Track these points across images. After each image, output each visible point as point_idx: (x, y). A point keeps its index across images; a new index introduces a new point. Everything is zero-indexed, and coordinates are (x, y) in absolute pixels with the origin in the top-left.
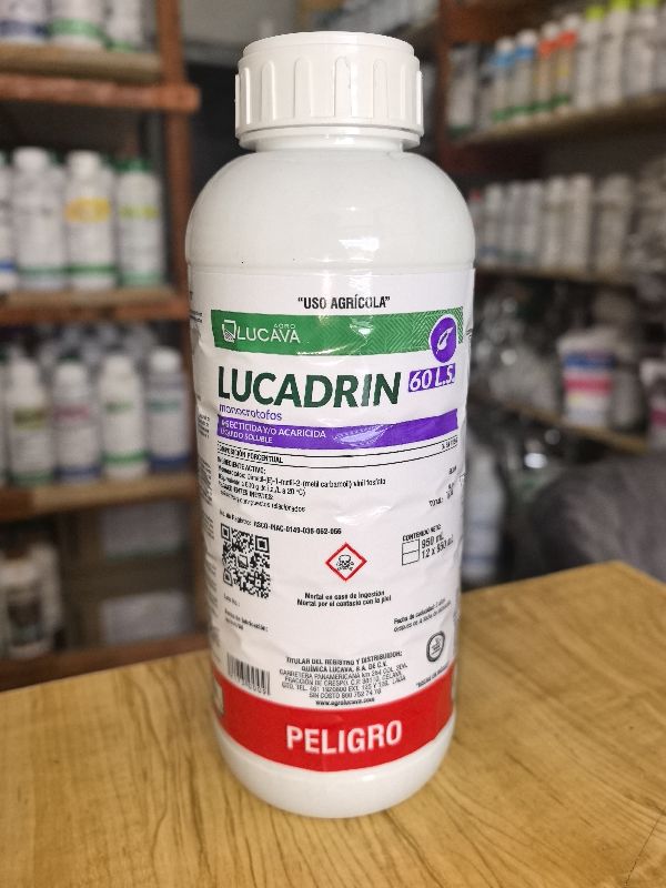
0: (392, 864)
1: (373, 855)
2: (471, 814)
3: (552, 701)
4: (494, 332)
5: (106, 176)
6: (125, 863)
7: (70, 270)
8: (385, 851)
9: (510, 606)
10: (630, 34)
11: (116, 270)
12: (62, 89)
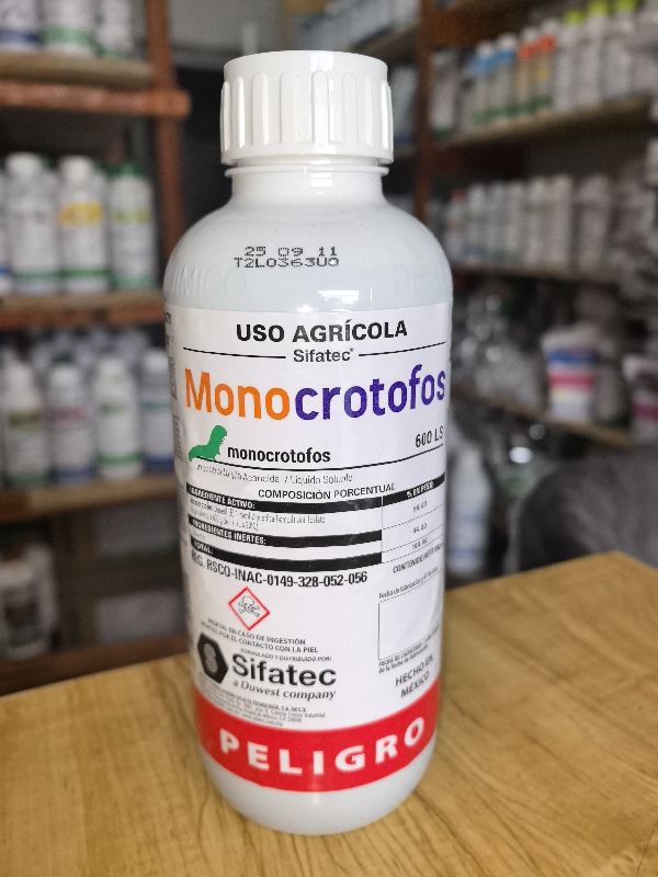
0: (426, 839)
1: (408, 832)
2: (497, 791)
3: (565, 685)
4: (480, 330)
5: (99, 181)
6: (174, 844)
7: (63, 274)
8: (419, 827)
9: (517, 596)
10: (607, 38)
11: (109, 273)
12: (55, 95)
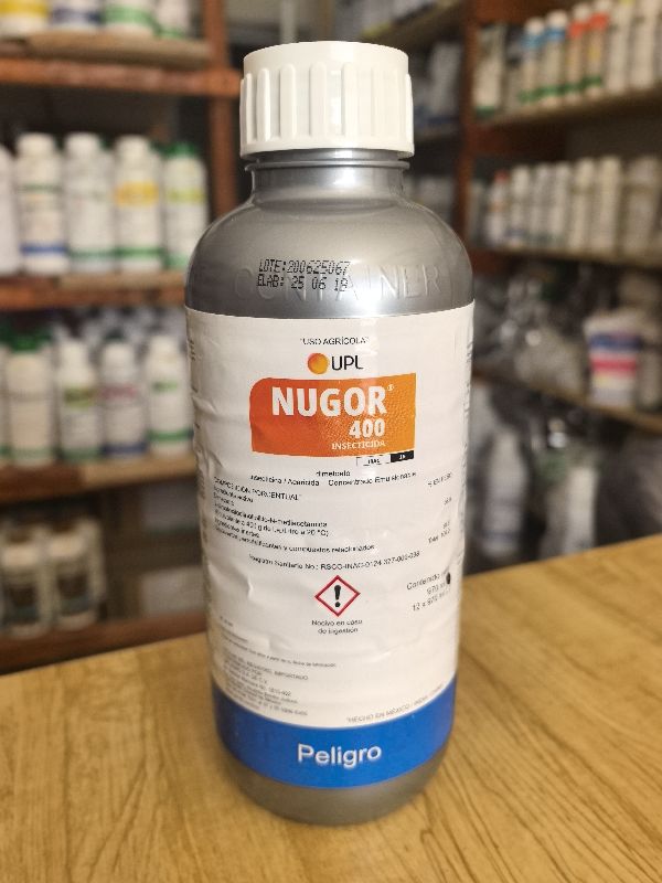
4: (518, 312)
5: (153, 160)
7: (119, 253)
8: (556, 761)
11: (163, 253)
